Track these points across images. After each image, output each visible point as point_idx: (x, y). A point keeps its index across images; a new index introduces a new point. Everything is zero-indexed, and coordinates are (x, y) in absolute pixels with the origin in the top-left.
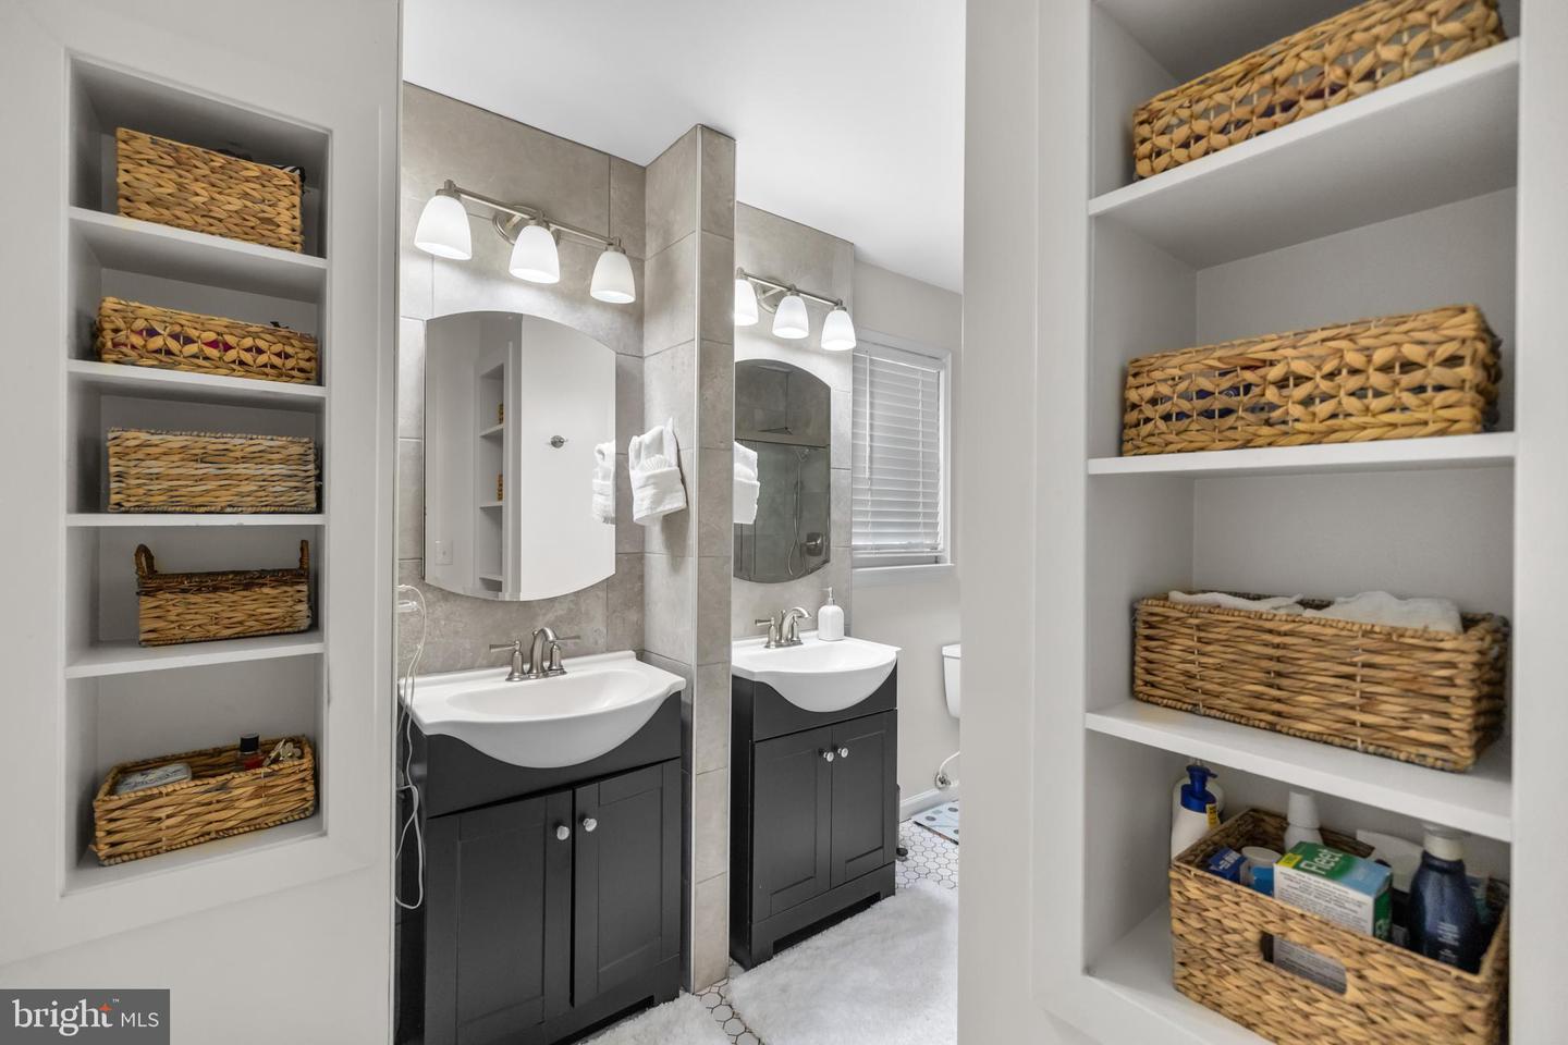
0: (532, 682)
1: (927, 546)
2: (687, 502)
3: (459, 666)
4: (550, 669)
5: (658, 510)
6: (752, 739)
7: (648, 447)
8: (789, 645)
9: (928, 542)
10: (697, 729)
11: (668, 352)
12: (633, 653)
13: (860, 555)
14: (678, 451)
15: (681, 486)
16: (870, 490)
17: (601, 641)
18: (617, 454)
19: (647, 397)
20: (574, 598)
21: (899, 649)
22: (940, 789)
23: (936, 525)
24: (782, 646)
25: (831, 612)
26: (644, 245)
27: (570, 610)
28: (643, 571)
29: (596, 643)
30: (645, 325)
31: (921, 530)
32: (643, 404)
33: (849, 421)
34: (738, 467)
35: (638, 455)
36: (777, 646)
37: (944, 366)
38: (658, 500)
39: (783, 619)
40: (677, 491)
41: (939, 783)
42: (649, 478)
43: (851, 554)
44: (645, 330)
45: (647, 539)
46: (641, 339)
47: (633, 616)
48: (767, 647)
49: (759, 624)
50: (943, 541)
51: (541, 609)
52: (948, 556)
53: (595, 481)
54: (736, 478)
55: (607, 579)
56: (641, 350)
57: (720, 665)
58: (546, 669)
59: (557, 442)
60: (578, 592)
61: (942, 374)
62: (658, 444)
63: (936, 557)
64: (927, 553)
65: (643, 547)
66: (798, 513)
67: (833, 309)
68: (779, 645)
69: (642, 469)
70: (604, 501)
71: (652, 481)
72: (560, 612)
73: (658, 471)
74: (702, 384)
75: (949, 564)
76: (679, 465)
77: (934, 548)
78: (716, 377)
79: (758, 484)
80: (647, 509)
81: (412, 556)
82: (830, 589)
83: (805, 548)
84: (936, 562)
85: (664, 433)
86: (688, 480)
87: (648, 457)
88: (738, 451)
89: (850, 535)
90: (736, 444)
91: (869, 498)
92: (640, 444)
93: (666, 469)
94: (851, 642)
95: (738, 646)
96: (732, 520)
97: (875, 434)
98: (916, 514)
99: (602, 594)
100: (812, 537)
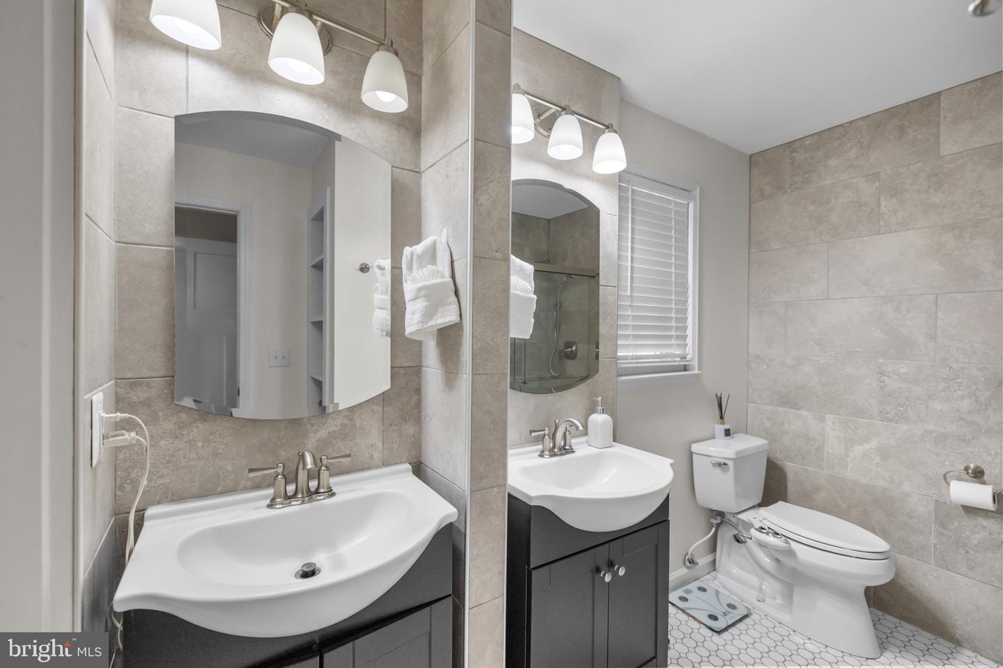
0: (295, 507)
1: (679, 356)
2: (461, 315)
3: (219, 490)
4: (317, 492)
5: (430, 324)
6: (529, 565)
7: (420, 257)
8: (563, 454)
9: (678, 353)
10: (471, 559)
11: (443, 161)
12: (410, 467)
13: (623, 364)
14: (452, 262)
15: (454, 299)
16: (630, 306)
17: (377, 455)
18: (392, 267)
19: (423, 211)
20: (347, 413)
21: (672, 461)
22: (688, 568)
23: (685, 337)
24: (555, 455)
25: (600, 420)
26: (422, 61)
27: (344, 426)
28: (420, 384)
29: (371, 457)
30: (423, 139)
31: (672, 342)
32: (420, 218)
33: (615, 242)
34: (515, 280)
35: (410, 268)
36: (551, 456)
37: (693, 198)
38: (429, 313)
39: (556, 429)
40: (450, 304)
41: (687, 563)
42: (420, 289)
43: (616, 364)
44: (422, 145)
45: (423, 352)
46: (418, 154)
47: (410, 429)
48: (541, 456)
49: (533, 434)
50: (691, 350)
51: (312, 426)
52: (695, 363)
53: (375, 296)
54: (512, 291)
55: (384, 393)
56: (418, 165)
57: (495, 489)
58: (313, 490)
59: (364, 269)
60: (353, 407)
61: (691, 206)
62: (431, 255)
63: (685, 365)
64: (678, 362)
65: (421, 362)
66: (557, 327)
67: (604, 133)
68: (553, 455)
69: (414, 281)
70: (382, 316)
71: (422, 293)
72: (333, 428)
73: (429, 283)
74: (476, 189)
75: (696, 371)
76: (453, 276)
77: (683, 358)
78: (492, 181)
79: (535, 297)
80: (418, 323)
81: (162, 373)
82: (600, 398)
83: (562, 353)
84: (685, 370)
85: (438, 242)
86: (461, 292)
87: (421, 266)
88: (515, 264)
89: (616, 346)
90: (512, 257)
91: (629, 313)
92: (412, 254)
93: (439, 280)
94: (620, 449)
95: (513, 455)
96: (507, 333)
97: (635, 256)
98: (670, 328)
99: (378, 409)
100: (568, 345)
